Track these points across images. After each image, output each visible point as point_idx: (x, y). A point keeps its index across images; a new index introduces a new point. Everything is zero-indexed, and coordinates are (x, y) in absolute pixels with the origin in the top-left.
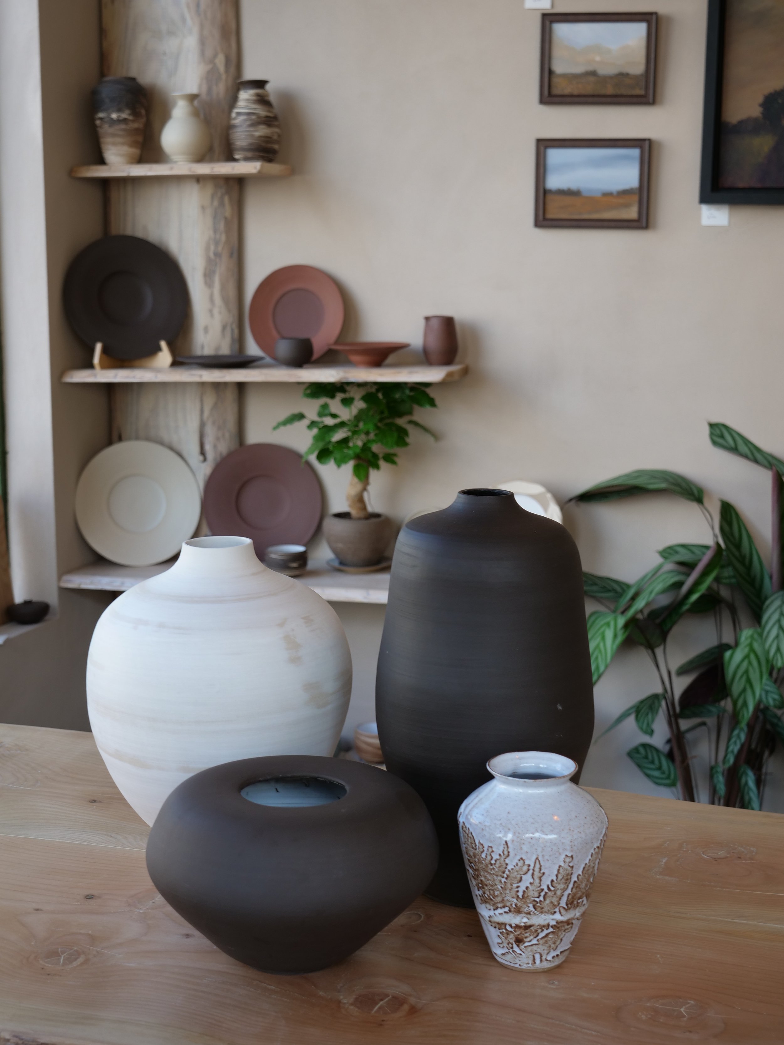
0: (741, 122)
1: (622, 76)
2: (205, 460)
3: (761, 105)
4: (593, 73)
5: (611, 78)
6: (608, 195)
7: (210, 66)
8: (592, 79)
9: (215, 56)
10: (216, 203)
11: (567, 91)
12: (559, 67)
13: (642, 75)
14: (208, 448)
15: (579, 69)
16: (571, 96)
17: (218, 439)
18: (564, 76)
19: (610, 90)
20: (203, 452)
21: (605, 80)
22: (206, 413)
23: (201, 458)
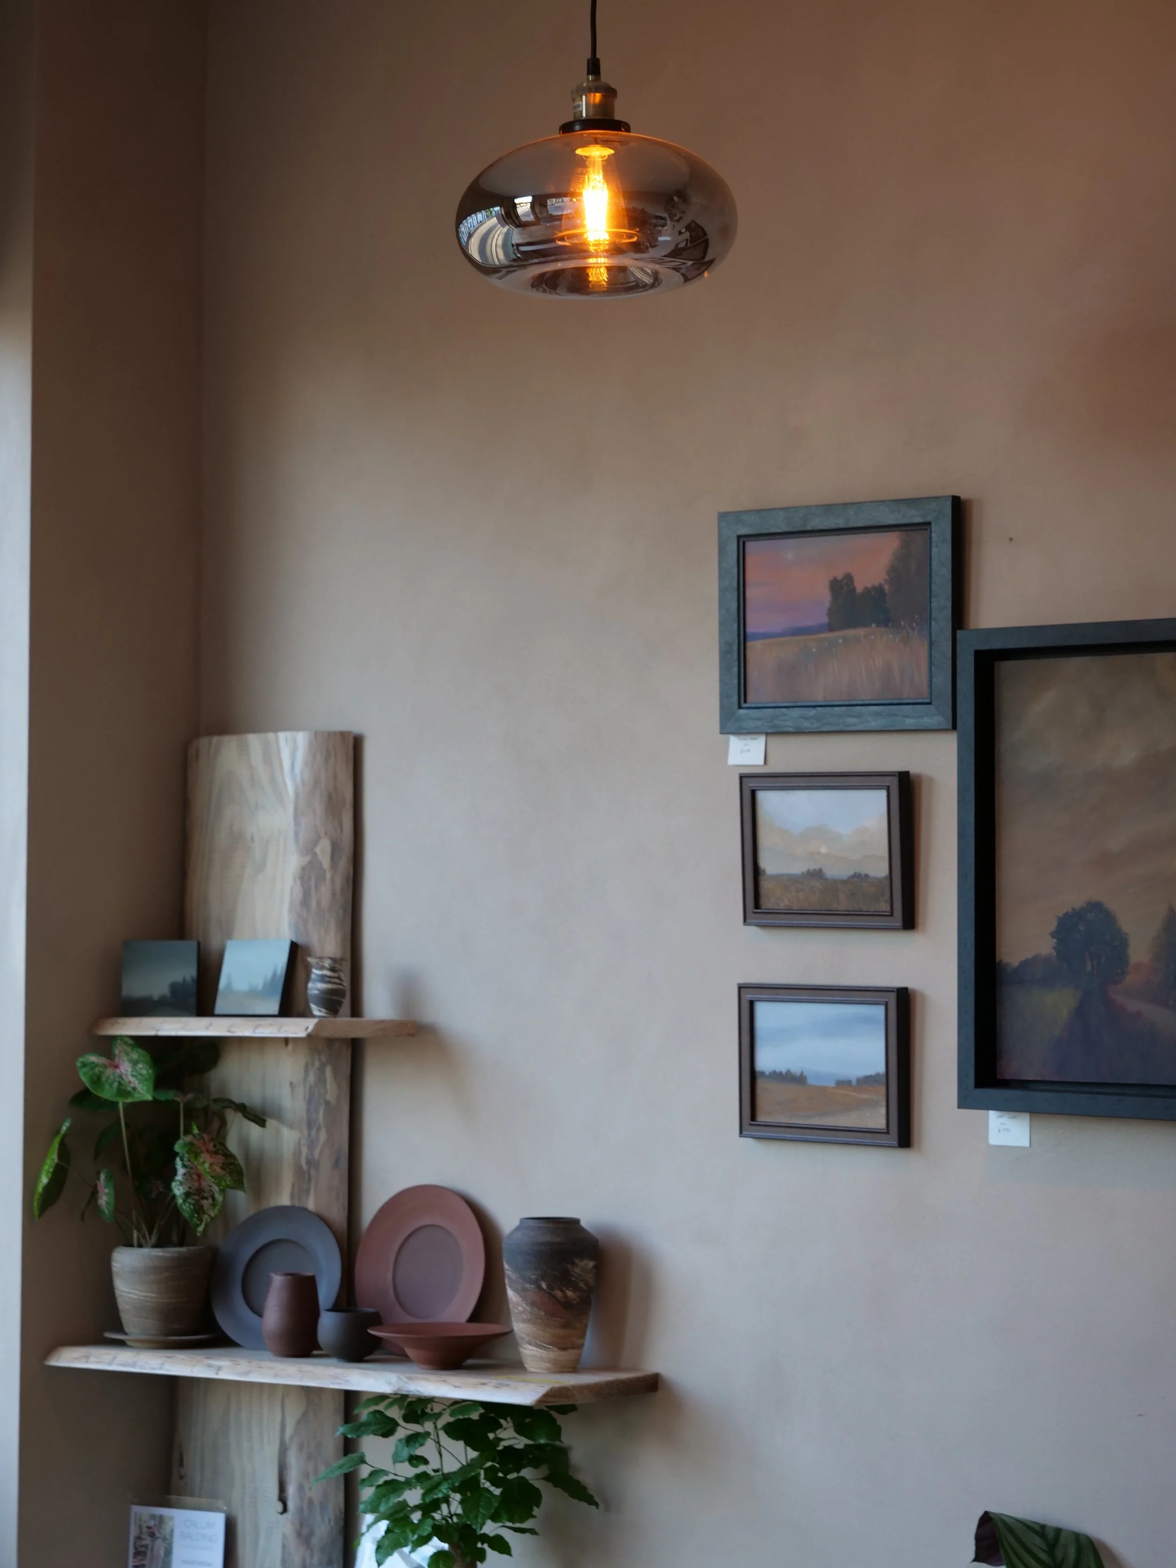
0: (1025, 964)
1: (859, 878)
2: (285, 1510)
3: (1053, 935)
4: (817, 874)
5: (844, 882)
6: (843, 1084)
7: (308, 858)
8: (817, 884)
9: (316, 841)
10: (312, 1079)
11: (783, 905)
12: (769, 865)
13: (885, 878)
14: (291, 1490)
15: (798, 868)
16: (789, 913)
17: (306, 1475)
18: (777, 878)
19: (843, 904)
20: (283, 1499)
21: (833, 887)
22: (289, 1431)
23: (279, 1507)
